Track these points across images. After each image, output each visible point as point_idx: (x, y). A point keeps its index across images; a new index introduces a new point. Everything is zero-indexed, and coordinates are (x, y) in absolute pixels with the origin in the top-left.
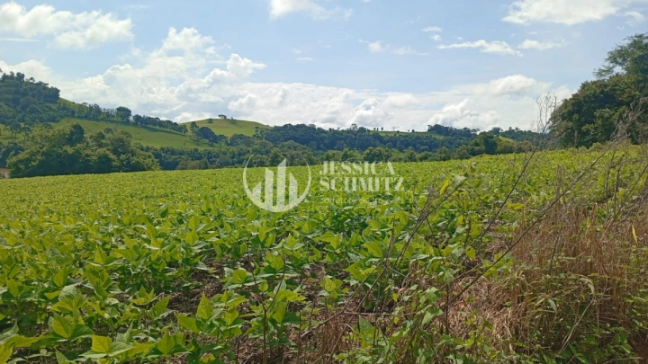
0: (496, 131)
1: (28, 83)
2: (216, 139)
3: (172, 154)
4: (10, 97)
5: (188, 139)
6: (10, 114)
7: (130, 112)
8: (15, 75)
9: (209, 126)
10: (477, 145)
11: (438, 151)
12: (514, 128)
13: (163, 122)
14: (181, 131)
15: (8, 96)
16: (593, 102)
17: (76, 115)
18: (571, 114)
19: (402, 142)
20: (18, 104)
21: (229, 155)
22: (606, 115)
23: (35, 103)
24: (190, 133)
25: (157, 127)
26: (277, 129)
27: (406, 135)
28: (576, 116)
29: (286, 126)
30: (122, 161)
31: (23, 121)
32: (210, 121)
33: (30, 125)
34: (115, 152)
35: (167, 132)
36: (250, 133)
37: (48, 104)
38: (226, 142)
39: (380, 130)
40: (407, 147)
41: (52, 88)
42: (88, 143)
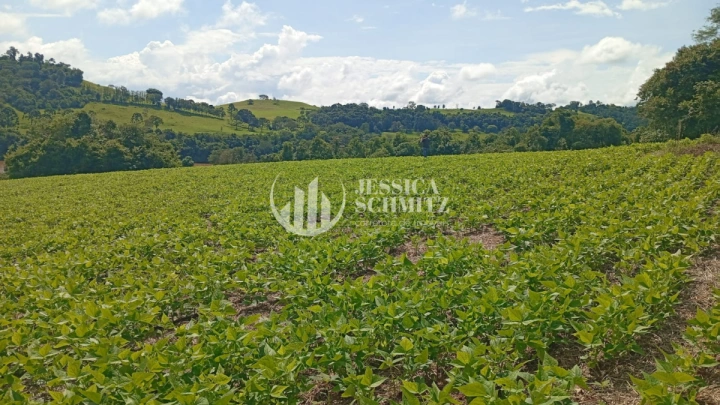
0: (575, 105)
1: (48, 64)
2: (256, 123)
3: (208, 141)
4: (29, 80)
5: (225, 123)
6: (29, 100)
7: (161, 94)
8: (34, 56)
9: (249, 108)
10: (552, 124)
11: (506, 131)
12: (595, 102)
13: (198, 104)
14: (218, 115)
15: (27, 80)
16: (692, 72)
17: (102, 99)
18: (664, 88)
19: (466, 121)
20: (38, 89)
21: (270, 140)
22: (709, 89)
23: (56, 87)
24: (227, 117)
25: (192, 111)
26: (325, 109)
27: (472, 113)
28: (670, 91)
29: (334, 106)
30: (135, 154)
31: (43, 107)
32: (251, 102)
33: (51, 111)
34: (127, 144)
35: (202, 116)
36: (294, 115)
37: (71, 88)
38: (268, 126)
39: (441, 108)
40: (471, 126)
41: (75, 70)
42: (95, 134)
